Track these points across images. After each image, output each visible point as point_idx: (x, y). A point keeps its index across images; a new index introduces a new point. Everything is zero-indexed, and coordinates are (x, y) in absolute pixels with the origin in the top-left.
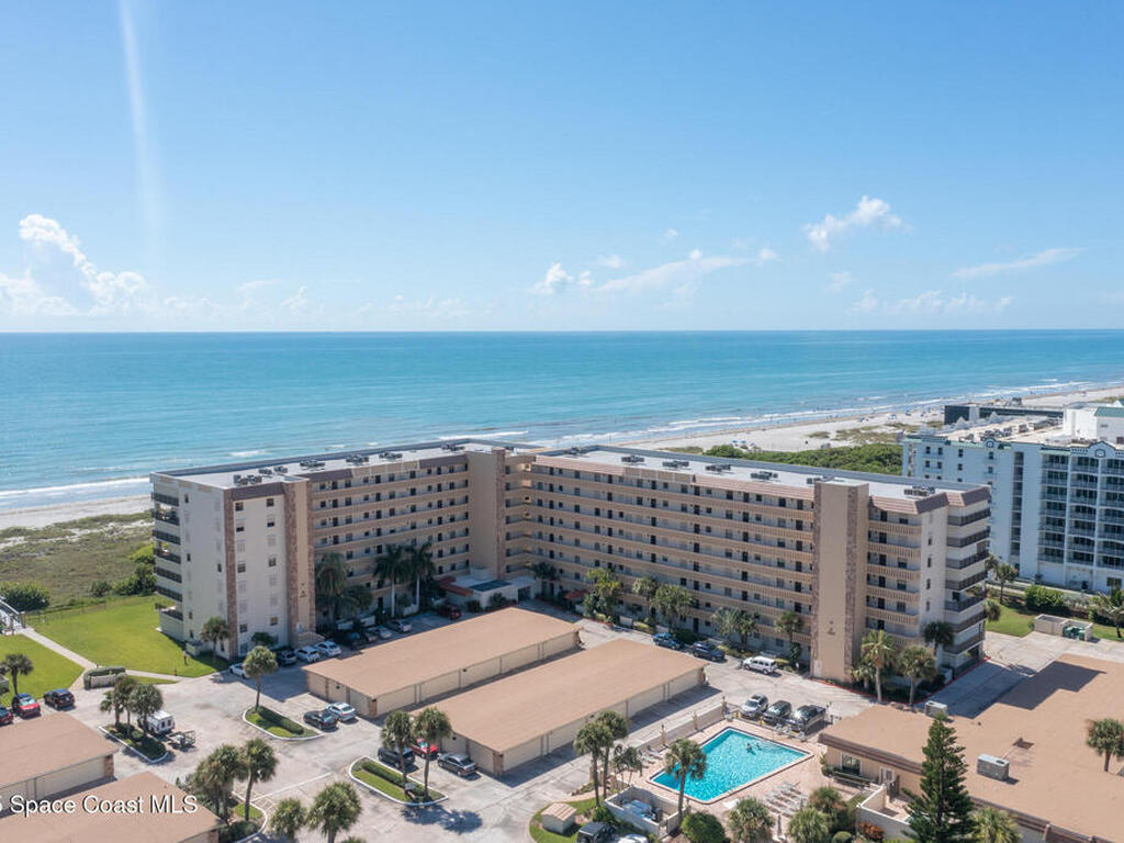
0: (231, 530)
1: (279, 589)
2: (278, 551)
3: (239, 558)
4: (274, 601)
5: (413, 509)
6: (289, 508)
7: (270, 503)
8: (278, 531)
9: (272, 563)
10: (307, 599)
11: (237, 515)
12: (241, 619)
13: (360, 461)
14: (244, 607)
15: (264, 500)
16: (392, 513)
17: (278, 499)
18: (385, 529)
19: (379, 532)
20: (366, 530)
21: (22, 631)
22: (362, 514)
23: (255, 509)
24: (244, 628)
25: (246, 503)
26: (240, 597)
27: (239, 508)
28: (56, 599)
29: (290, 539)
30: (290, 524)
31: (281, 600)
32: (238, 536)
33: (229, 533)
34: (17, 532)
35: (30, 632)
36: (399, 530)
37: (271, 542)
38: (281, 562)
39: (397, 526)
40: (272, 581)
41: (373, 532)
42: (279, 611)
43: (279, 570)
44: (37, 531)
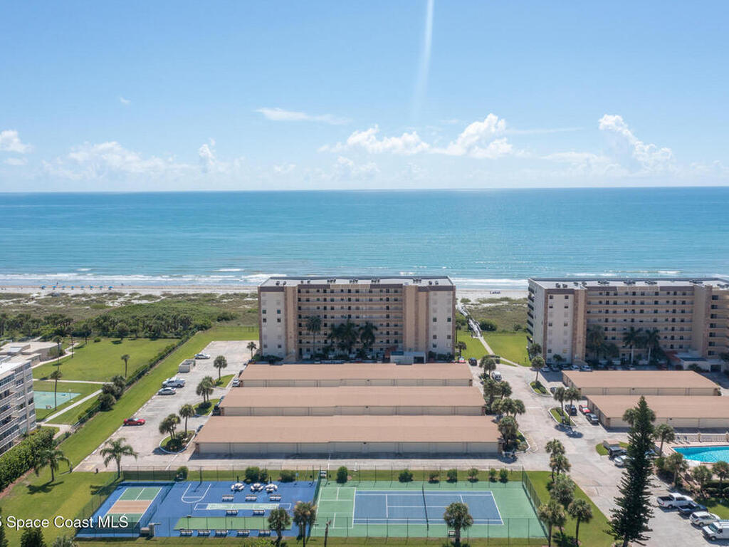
0: (547, 307)
1: (568, 337)
2: (569, 320)
3: (549, 320)
4: (565, 342)
5: (656, 312)
6: (576, 301)
7: (567, 298)
8: (570, 310)
9: (566, 325)
10: (582, 344)
11: (550, 301)
12: (549, 347)
13: (630, 283)
14: (550, 342)
15: (563, 296)
16: (642, 312)
17: (571, 296)
18: (637, 319)
19: (633, 321)
20: (625, 318)
21: (479, 338)
22: (623, 310)
23: (559, 298)
24: (550, 351)
25: (555, 296)
26: (549, 337)
27: (551, 298)
28: (500, 329)
29: (575, 315)
30: (576, 309)
31: (569, 342)
32: (550, 310)
33: (546, 308)
34: (506, 299)
35: (482, 339)
36: (645, 321)
37: (566, 315)
38: (570, 324)
39: (644, 319)
40: (565, 333)
41: (629, 320)
42: (568, 346)
43: (569, 328)
44: (515, 300)
